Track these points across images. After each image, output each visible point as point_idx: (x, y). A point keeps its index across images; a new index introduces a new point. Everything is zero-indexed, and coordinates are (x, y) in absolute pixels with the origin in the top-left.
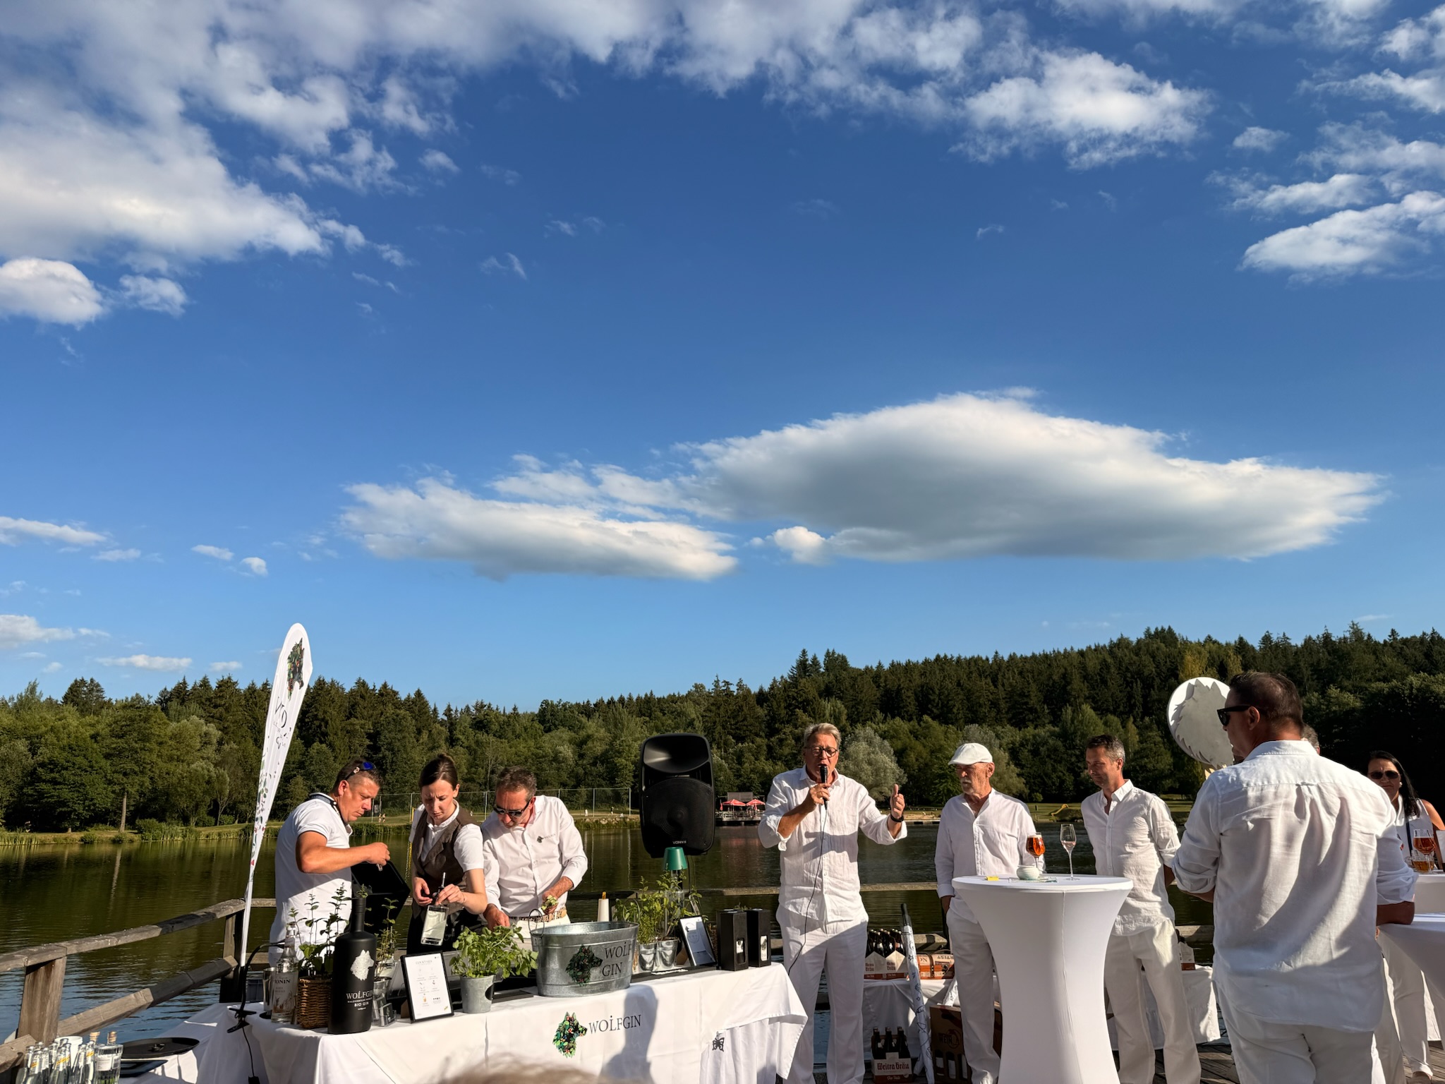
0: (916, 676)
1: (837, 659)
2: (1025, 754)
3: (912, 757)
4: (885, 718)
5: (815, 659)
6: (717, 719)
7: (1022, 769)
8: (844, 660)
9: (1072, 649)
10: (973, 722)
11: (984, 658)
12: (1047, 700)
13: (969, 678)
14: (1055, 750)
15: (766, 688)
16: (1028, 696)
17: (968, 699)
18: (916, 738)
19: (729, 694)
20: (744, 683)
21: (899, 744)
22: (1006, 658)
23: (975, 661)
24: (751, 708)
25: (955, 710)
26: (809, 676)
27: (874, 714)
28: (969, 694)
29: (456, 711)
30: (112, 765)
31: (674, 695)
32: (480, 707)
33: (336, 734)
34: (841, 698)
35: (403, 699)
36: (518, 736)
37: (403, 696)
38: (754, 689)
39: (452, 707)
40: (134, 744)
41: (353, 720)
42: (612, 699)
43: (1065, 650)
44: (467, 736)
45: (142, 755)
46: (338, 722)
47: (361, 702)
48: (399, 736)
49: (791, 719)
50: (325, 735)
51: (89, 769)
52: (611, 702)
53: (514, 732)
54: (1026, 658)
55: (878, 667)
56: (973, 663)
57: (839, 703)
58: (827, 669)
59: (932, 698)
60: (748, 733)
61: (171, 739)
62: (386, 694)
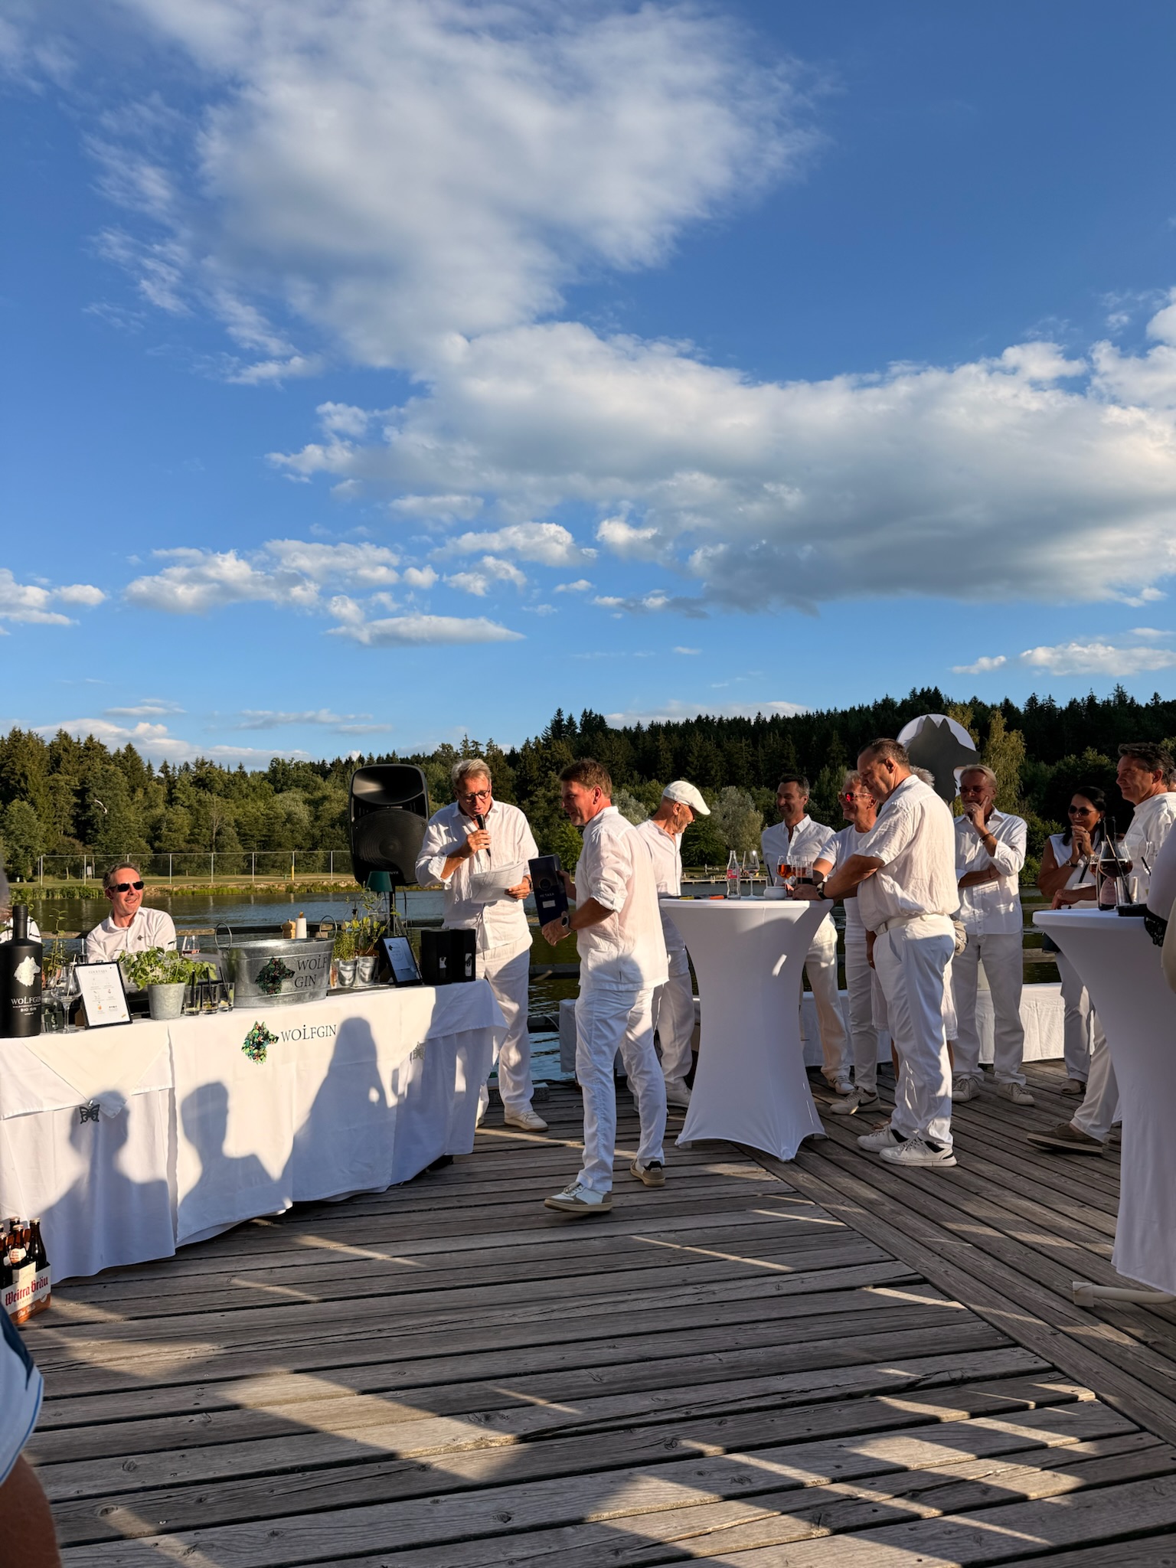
0: (676, 737)
1: (594, 718)
4: (641, 782)
5: (571, 719)
8: (602, 720)
10: (729, 783)
11: (746, 719)
15: (519, 749)
16: (788, 758)
17: (728, 762)
20: (494, 743)
22: (768, 720)
23: (737, 722)
24: (502, 770)
25: (713, 773)
26: (564, 736)
27: (632, 776)
28: (728, 756)
29: (174, 768)
31: (419, 755)
32: (201, 764)
33: (38, 791)
35: (112, 753)
36: (247, 796)
37: (111, 750)
38: (506, 750)
39: (168, 764)
41: (56, 775)
42: (350, 758)
44: (188, 794)
46: (39, 778)
47: (65, 756)
49: (544, 781)
50: (25, 791)
52: (349, 762)
53: (241, 792)
55: (636, 728)
56: (734, 725)
58: (583, 730)
62: (92, 748)
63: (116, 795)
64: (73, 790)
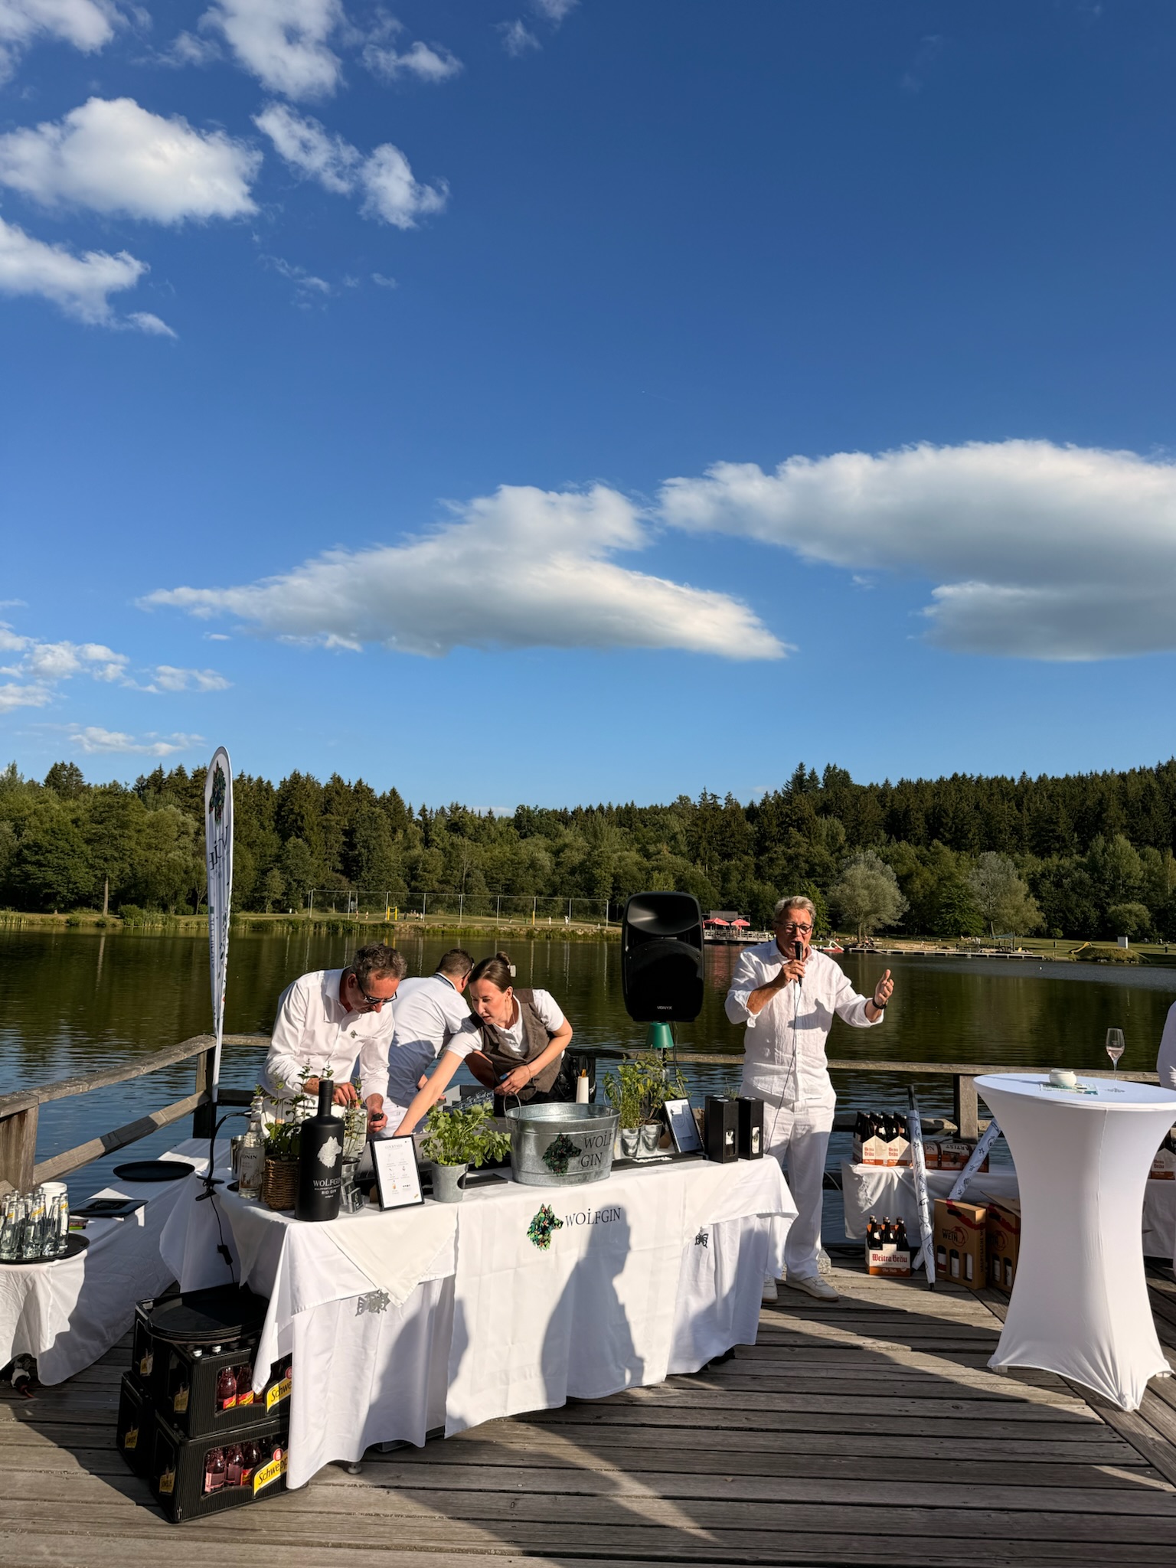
0: (928, 796)
1: (838, 774)
2: (1047, 885)
3: (917, 884)
4: (889, 842)
5: (813, 773)
6: (703, 835)
7: (1042, 901)
8: (845, 775)
9: (1112, 771)
10: (990, 849)
11: (1009, 779)
12: (1078, 827)
13: (990, 801)
14: (1081, 882)
15: (757, 803)
16: (1056, 823)
17: (987, 825)
18: (924, 864)
19: (716, 808)
20: (733, 797)
21: (904, 870)
22: (1035, 780)
23: (998, 783)
24: (740, 825)
25: (970, 836)
26: (805, 792)
27: (878, 835)
28: (988, 818)
29: (431, 811)
30: (92, 850)
31: (657, 806)
32: (455, 809)
33: (312, 829)
34: (841, 818)
35: (378, 797)
36: (494, 841)
37: (378, 794)
38: (744, 804)
39: (426, 808)
40: (113, 831)
41: (328, 816)
42: (590, 807)
43: (1105, 772)
44: (442, 837)
45: (121, 842)
46: (314, 818)
47: (337, 798)
48: (374, 834)
49: (783, 839)
50: (301, 829)
51: (71, 853)
52: (590, 811)
53: (489, 837)
54: (1058, 780)
55: (884, 785)
56: (995, 784)
57: (837, 822)
58: (826, 785)
59: (944, 821)
60: (735, 850)
61: (149, 827)
62: (361, 791)
63: (380, 836)
64: (342, 830)
